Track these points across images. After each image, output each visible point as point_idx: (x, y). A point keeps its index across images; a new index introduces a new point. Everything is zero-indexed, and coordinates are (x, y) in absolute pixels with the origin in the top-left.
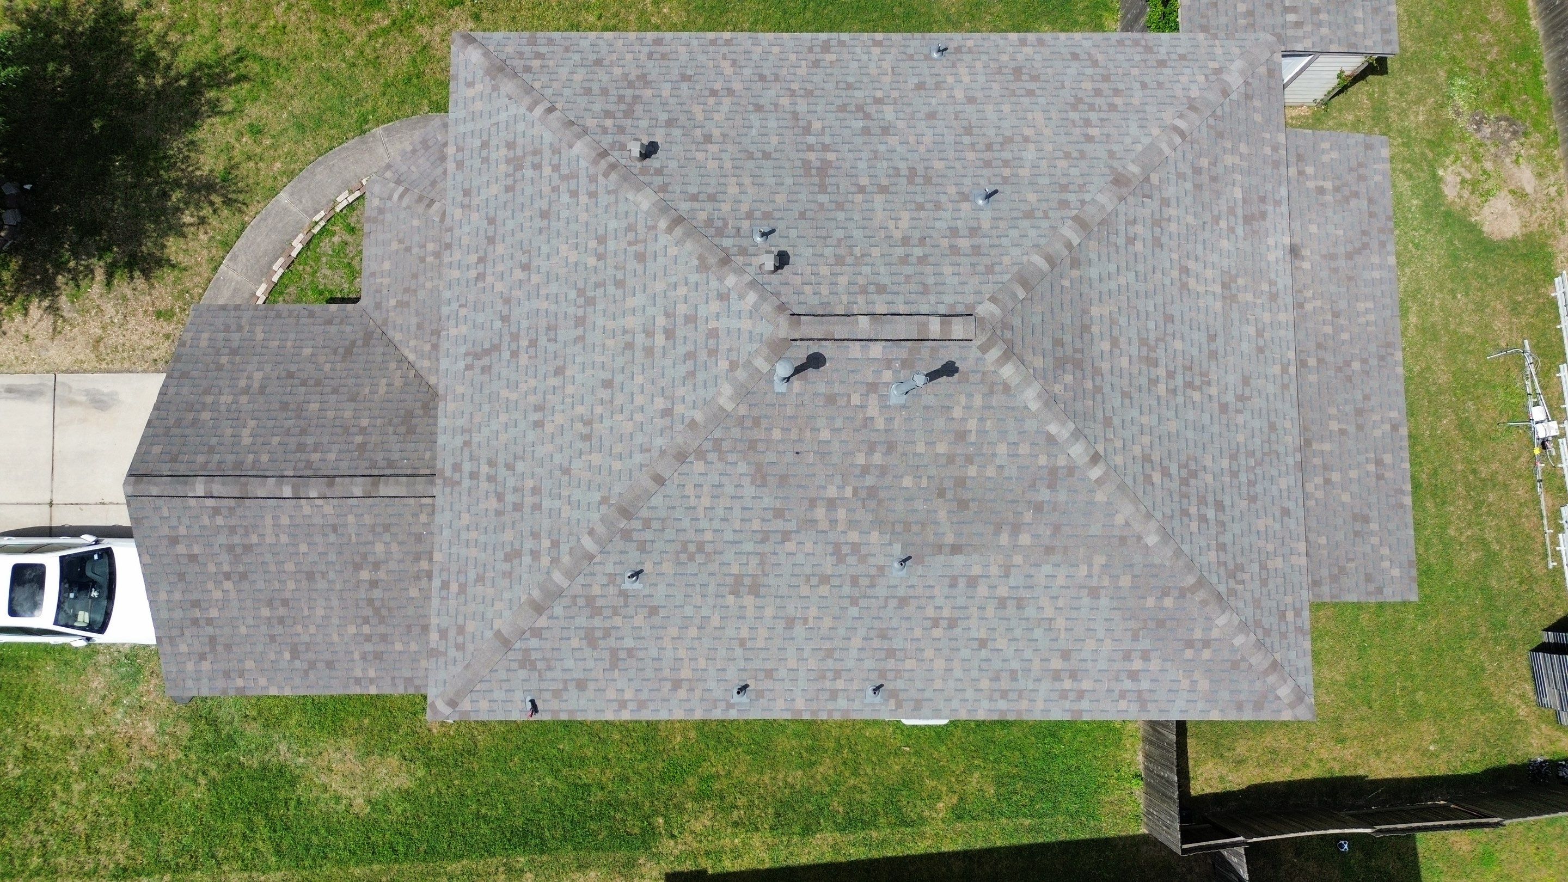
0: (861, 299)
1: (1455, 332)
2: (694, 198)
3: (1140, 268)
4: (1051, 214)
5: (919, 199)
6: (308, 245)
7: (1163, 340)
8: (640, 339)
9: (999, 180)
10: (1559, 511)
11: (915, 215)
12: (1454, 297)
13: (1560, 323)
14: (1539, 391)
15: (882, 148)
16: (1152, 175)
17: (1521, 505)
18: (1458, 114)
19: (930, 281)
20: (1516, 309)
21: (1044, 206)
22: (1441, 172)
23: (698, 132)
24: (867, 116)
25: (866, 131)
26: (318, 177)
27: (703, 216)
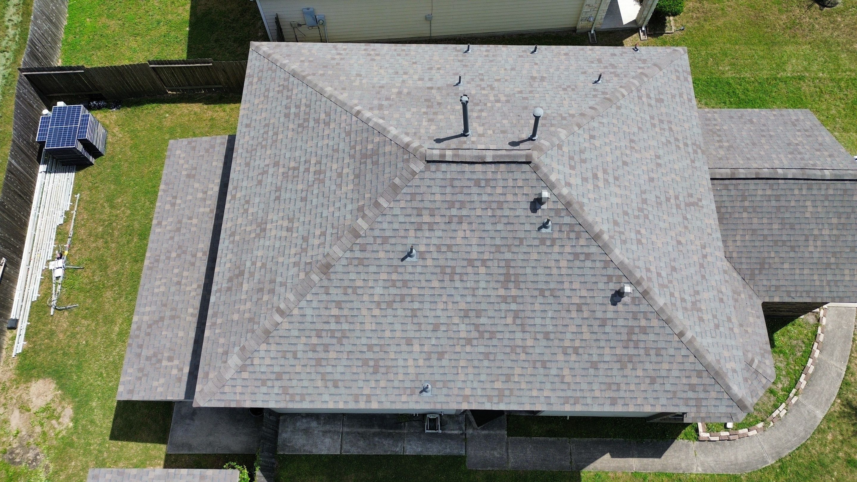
0: (490, 176)
1: (93, 321)
2: (588, 256)
3: (318, 220)
4: (371, 240)
5: (450, 255)
6: (797, 381)
7: (309, 186)
8: (611, 180)
9: (400, 270)
10: (64, 222)
11: (453, 242)
12: (87, 342)
13: (27, 325)
14: (54, 285)
15: (469, 299)
16: (304, 277)
17: (85, 225)
18: (47, 467)
19: (448, 190)
20: (51, 334)
21: (375, 247)
22: (71, 425)
23: (586, 314)
24: (477, 326)
25: (479, 314)
26: (801, 428)
27: (582, 242)
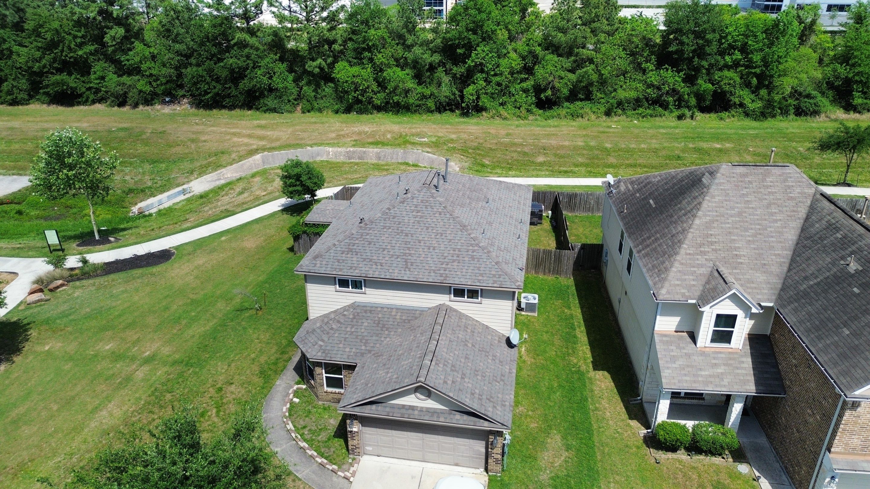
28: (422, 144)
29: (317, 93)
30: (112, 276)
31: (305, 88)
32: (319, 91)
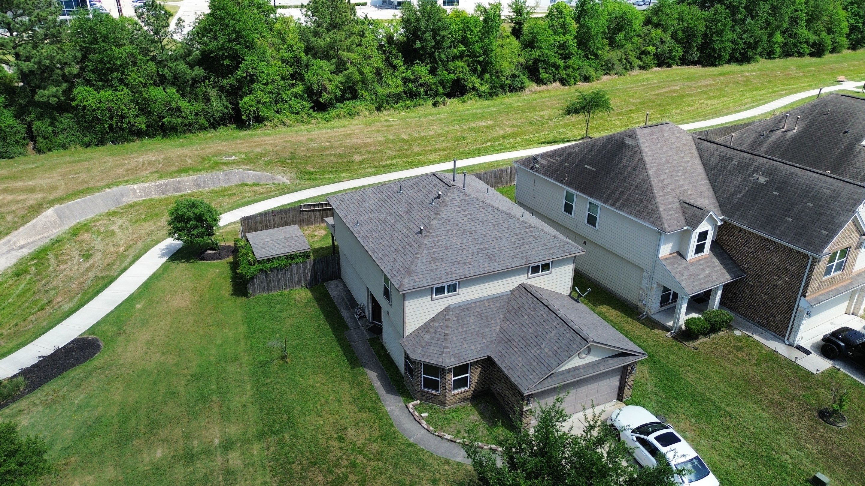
8: (469, 217)
28: (234, 163)
29: (55, 127)
30: (47, 388)
31: (37, 123)
32: (57, 124)
